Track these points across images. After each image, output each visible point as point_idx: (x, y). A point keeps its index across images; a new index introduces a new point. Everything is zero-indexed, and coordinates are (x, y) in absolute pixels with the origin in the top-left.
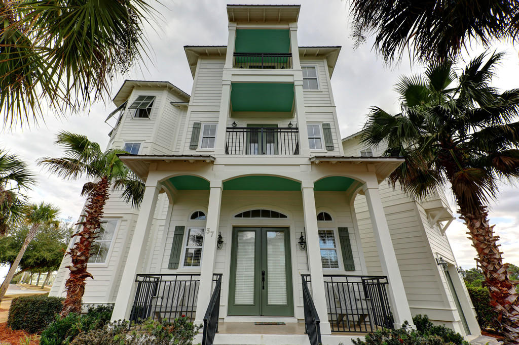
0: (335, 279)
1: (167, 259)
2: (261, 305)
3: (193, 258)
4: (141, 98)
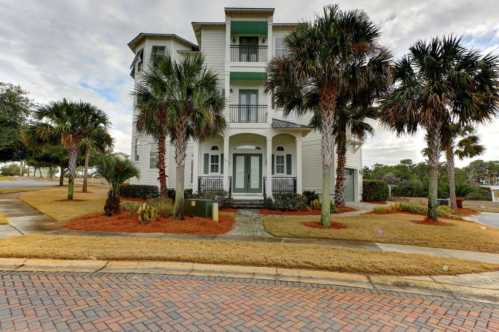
1: (203, 169)
2: (247, 188)
3: (215, 169)
4: (155, 49)
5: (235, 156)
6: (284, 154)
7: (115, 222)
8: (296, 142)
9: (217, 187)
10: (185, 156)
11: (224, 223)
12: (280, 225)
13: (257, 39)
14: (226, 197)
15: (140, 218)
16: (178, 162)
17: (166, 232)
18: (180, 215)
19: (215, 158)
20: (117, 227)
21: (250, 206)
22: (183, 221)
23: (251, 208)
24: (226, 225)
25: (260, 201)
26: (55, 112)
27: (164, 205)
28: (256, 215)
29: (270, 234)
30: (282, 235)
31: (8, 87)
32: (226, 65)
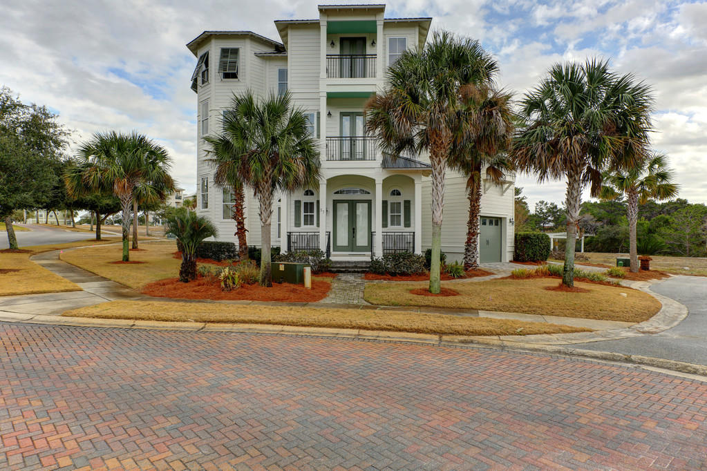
0: (396, 234)
1: (293, 221)
2: (352, 246)
3: (309, 221)
4: (225, 52)
5: (335, 203)
6: (401, 199)
7: (195, 288)
8: (414, 186)
9: (312, 245)
10: (271, 212)
11: (317, 291)
12: (382, 293)
13: (364, 40)
14: (323, 258)
15: (222, 284)
16: (263, 220)
17: (252, 299)
18: (266, 281)
19: (309, 207)
20: (200, 294)
21: (353, 270)
22: (271, 288)
23: (355, 272)
24: (320, 291)
25: (367, 262)
26: (104, 150)
27: (248, 269)
28: (359, 281)
29: (368, 301)
30: (379, 303)
31: (31, 111)
32: (321, 82)
